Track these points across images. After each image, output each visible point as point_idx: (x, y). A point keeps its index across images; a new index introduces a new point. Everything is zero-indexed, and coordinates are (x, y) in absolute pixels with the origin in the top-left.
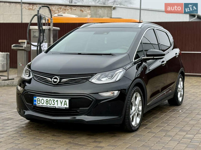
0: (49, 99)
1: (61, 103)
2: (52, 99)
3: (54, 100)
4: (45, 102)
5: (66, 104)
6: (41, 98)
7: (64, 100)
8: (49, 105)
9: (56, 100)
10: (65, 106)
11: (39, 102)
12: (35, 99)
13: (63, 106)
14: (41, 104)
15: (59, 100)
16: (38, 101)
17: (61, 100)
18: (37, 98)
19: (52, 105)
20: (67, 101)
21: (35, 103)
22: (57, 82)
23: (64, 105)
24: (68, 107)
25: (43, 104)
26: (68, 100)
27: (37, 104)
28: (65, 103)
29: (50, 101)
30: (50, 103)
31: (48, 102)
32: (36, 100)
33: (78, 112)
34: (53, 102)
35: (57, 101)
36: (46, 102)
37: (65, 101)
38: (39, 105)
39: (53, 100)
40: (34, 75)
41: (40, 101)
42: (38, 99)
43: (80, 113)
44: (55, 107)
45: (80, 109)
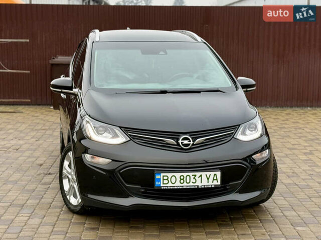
0: (185, 174)
1: (208, 179)
2: (191, 174)
3: (195, 176)
4: (178, 179)
5: (217, 179)
6: (170, 175)
7: (212, 173)
8: (185, 184)
9: (198, 174)
10: (215, 183)
11: (166, 182)
12: (157, 177)
13: (210, 183)
14: (170, 184)
15: (204, 174)
16: (163, 180)
17: (208, 174)
18: (162, 174)
19: (191, 184)
20: (219, 174)
21: (157, 183)
22: (190, 144)
23: (213, 182)
24: (219, 183)
25: (173, 184)
26: (220, 172)
27: (162, 185)
28: (215, 178)
29: (188, 177)
30: (188, 181)
31: (185, 179)
32: (160, 179)
33: (227, 189)
34: (194, 178)
35: (201, 176)
36: (181, 179)
37: (215, 175)
38: (168, 187)
39: (193, 175)
40: (130, 135)
41: (169, 179)
42: (163, 176)
43: (229, 190)
44: (198, 186)
45: (230, 184)
